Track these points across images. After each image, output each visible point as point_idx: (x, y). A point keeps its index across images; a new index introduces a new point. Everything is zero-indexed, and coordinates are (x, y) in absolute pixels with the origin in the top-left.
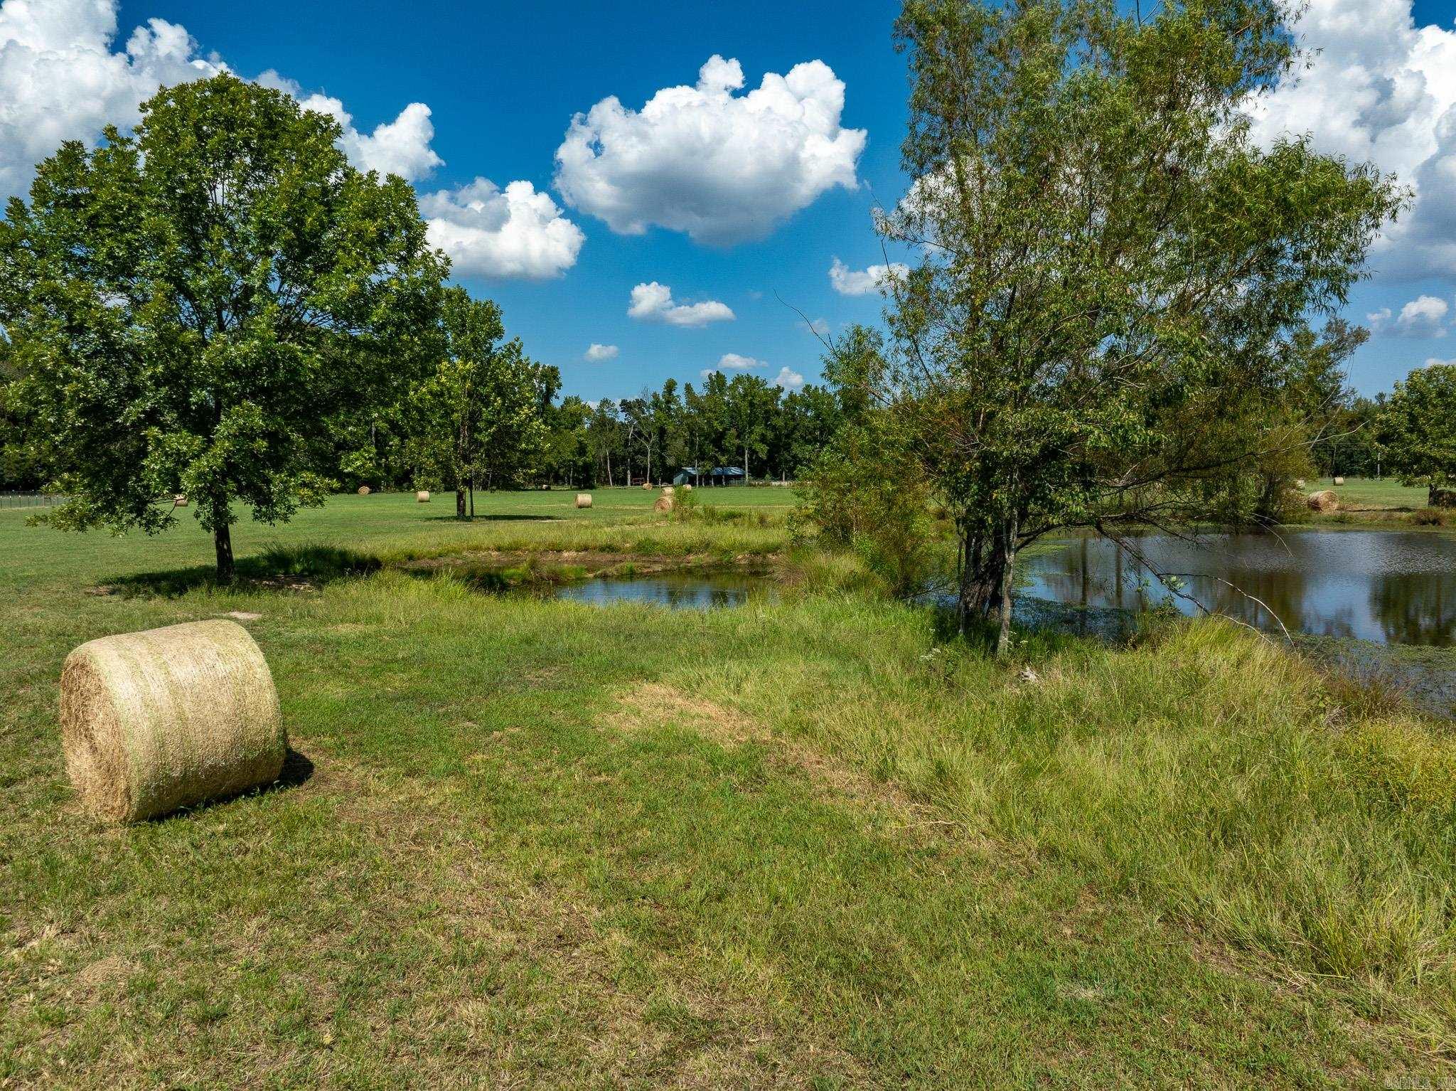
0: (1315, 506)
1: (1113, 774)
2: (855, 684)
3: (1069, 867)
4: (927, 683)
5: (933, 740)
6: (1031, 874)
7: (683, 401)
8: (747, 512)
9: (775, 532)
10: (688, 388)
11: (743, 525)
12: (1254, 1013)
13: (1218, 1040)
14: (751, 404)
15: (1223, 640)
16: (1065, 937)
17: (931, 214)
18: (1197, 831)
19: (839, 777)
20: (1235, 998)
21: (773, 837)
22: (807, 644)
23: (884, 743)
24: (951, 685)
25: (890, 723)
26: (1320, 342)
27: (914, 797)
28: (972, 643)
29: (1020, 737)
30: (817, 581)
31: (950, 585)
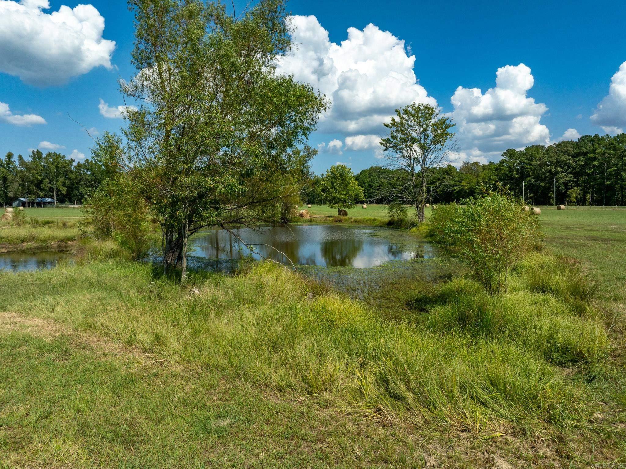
0: (302, 215)
1: (231, 329)
2: (115, 302)
3: (215, 371)
4: (150, 298)
5: (153, 324)
6: (199, 376)
7: (17, 164)
8: (56, 220)
9: (72, 230)
10: (20, 157)
11: (54, 227)
12: (286, 415)
13: (274, 430)
14: (57, 167)
15: (270, 270)
16: (214, 401)
17: (147, 86)
18: (263, 348)
19: (108, 347)
20: (280, 412)
21: (75, 381)
22: (90, 285)
23: (130, 328)
24: (161, 298)
25: (133, 319)
26: (302, 154)
27: (145, 350)
28: (170, 278)
29: (192, 318)
30: (95, 254)
31: (159, 253)
